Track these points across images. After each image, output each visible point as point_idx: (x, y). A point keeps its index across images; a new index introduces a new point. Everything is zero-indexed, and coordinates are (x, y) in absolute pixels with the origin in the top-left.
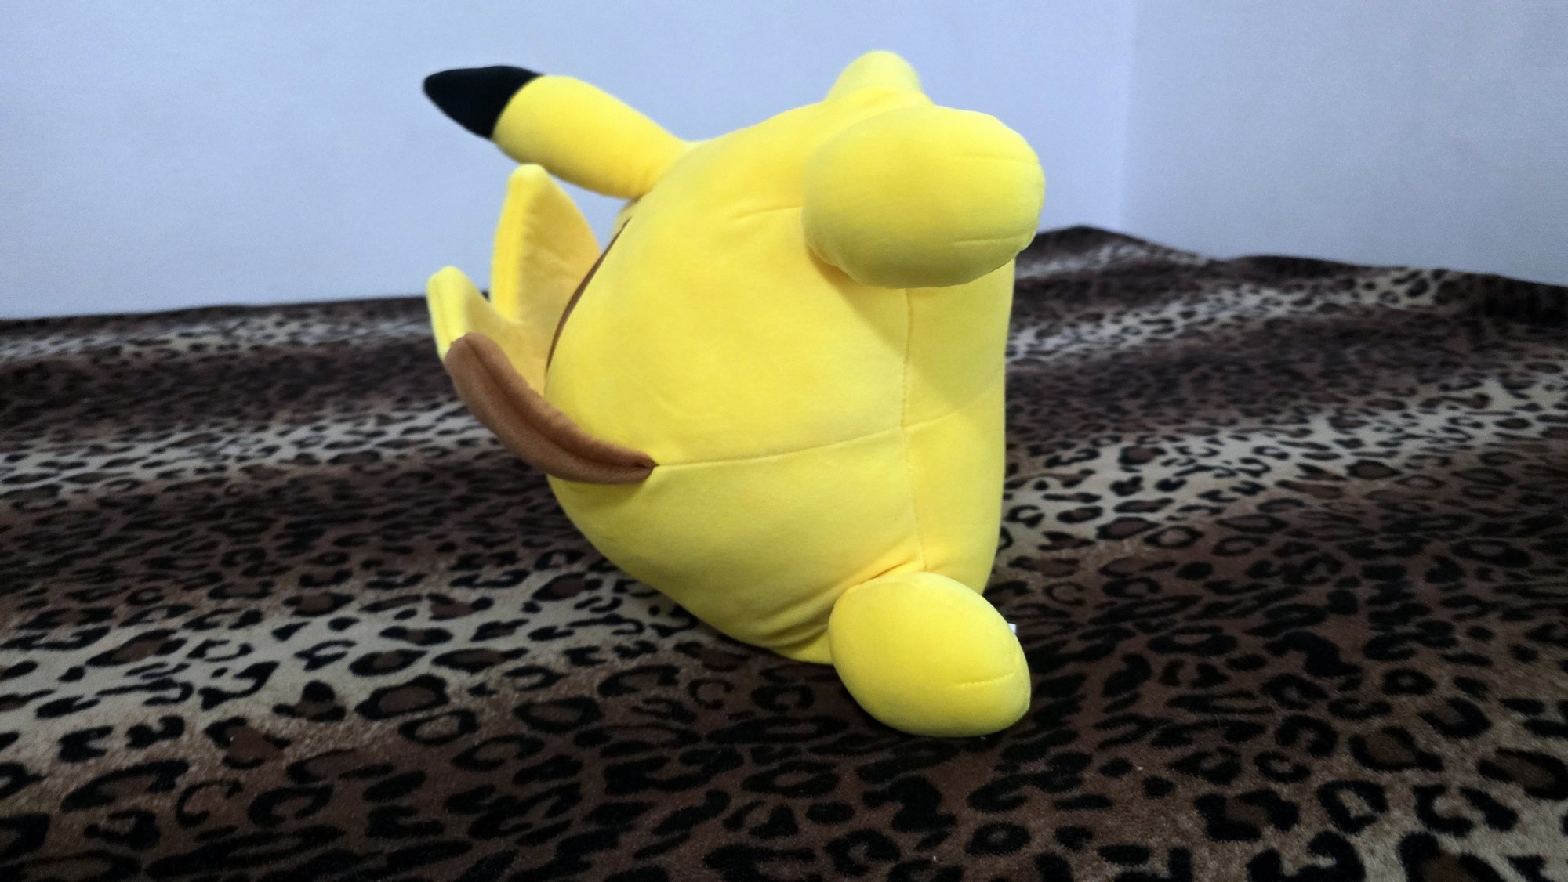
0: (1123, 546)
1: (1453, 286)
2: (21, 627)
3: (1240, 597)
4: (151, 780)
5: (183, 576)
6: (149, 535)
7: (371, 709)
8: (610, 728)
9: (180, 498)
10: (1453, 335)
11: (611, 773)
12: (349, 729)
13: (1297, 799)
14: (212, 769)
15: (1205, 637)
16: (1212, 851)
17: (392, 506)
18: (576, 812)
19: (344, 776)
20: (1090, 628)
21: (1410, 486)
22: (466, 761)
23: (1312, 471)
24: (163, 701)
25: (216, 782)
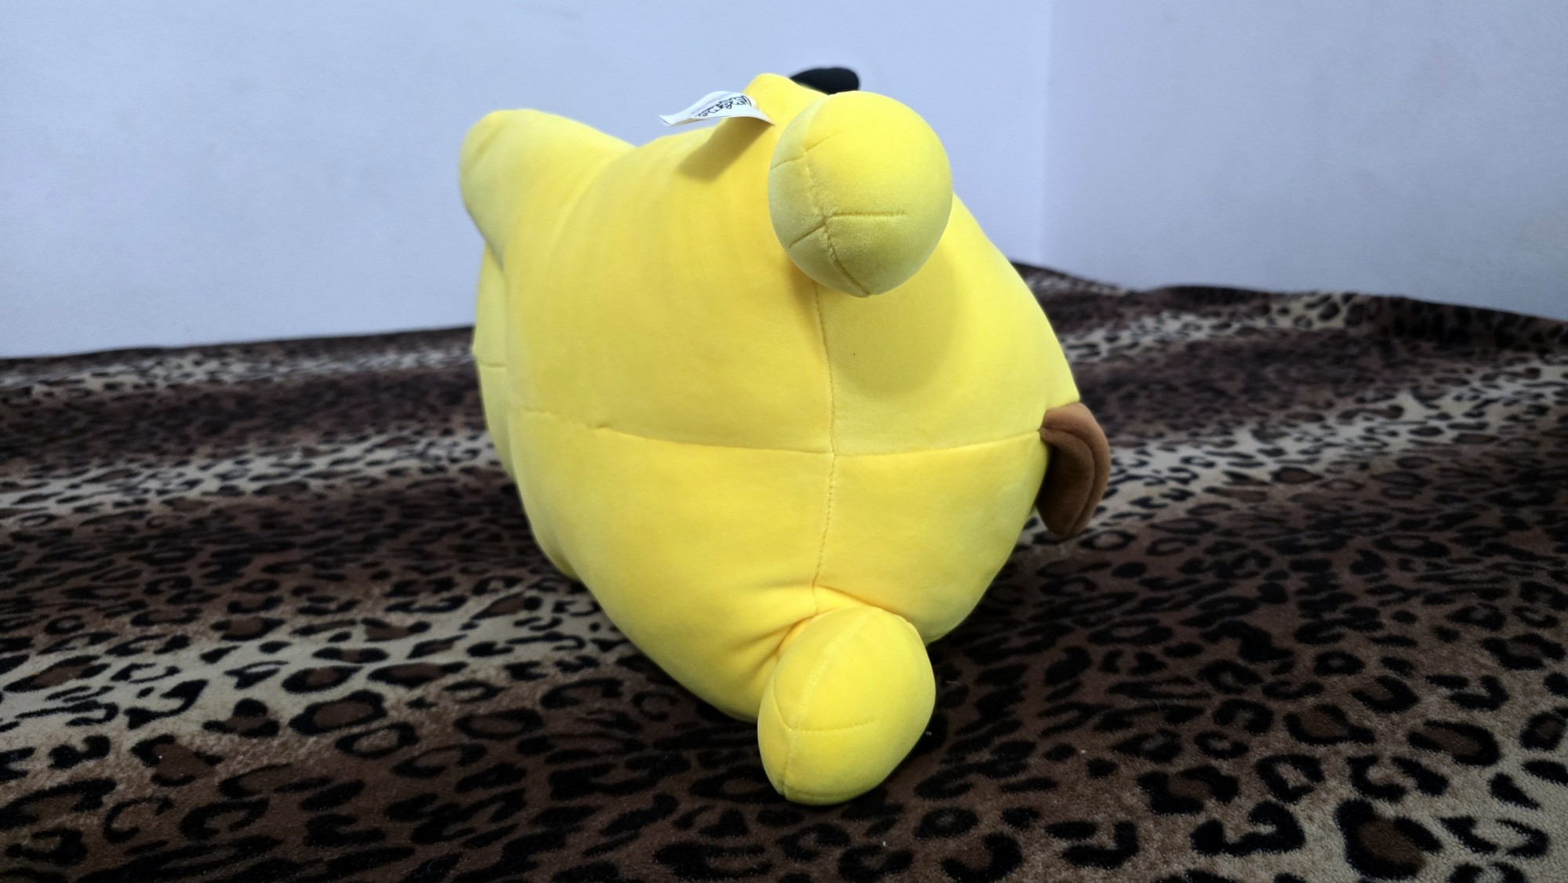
0: (1058, 549)
1: (1363, 309)
3: (1174, 592)
4: (76, 799)
5: (103, 604)
6: (66, 566)
7: (305, 724)
8: (553, 736)
9: (98, 531)
10: (1365, 352)
11: (554, 778)
12: (284, 745)
13: (1237, 773)
14: (141, 787)
15: (1142, 630)
16: (1157, 824)
17: (322, 534)
18: (522, 816)
19: (280, 790)
20: (1031, 625)
21: (1331, 489)
23: (1238, 478)
24: (87, 722)
25: (144, 799)
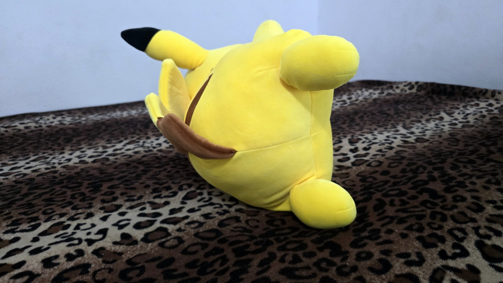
0: (361, 168)
1: (422, 86)
2: (8, 226)
3: (402, 179)
4: (80, 271)
5: (59, 204)
6: (39, 192)
7: (146, 239)
8: (227, 237)
9: (44, 178)
11: (234, 251)
12: (141, 247)
13: (443, 234)
14: (100, 265)
15: (397, 192)
17: (121, 175)
19: (147, 262)
20: (362, 192)
21: (434, 144)
22: (185, 252)
23: (405, 142)
24: (74, 245)
25: (103, 269)
